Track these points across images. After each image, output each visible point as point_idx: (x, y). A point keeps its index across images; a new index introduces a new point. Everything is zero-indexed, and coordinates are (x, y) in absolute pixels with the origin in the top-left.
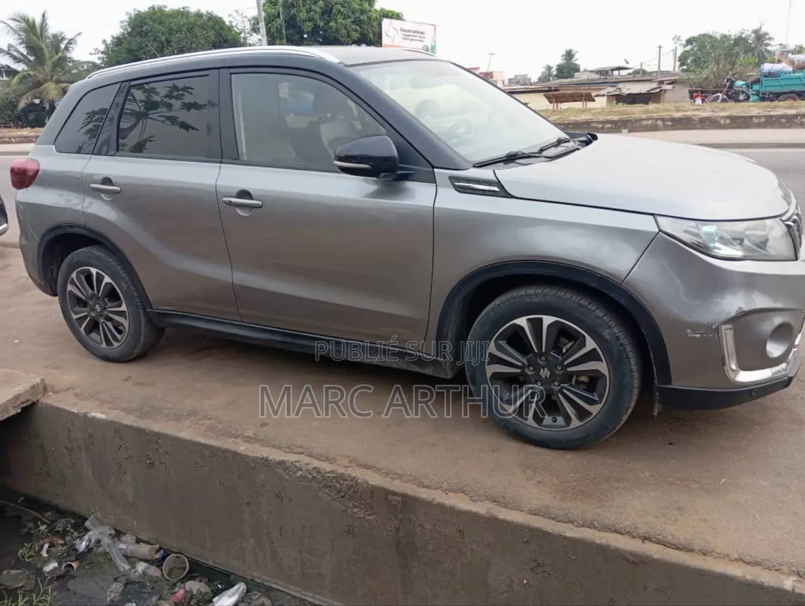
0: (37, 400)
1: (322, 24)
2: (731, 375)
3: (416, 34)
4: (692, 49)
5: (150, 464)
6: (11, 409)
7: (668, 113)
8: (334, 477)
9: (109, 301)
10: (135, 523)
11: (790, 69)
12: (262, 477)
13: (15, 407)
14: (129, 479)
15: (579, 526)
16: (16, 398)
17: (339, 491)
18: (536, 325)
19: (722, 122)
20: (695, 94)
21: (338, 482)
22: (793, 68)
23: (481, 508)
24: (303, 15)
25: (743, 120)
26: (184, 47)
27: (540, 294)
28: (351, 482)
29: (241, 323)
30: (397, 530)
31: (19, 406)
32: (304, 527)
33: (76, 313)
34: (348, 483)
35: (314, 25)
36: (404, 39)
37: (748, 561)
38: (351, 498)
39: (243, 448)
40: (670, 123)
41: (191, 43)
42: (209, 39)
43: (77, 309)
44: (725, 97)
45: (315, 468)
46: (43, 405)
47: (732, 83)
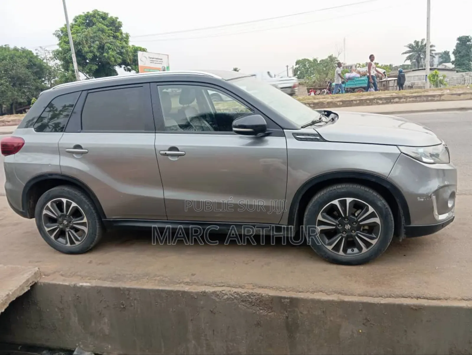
0: (37, 281)
1: (98, 54)
2: (436, 217)
3: (157, 60)
4: (299, 67)
5: (123, 308)
6: (25, 288)
7: (310, 100)
8: (247, 295)
9: (73, 217)
10: (110, 347)
11: (359, 75)
12: (202, 302)
13: (27, 286)
14: (106, 320)
15: (385, 297)
16: (28, 281)
17: (251, 303)
18: (343, 203)
19: (338, 104)
20: (310, 90)
21: (250, 298)
22: (361, 75)
23: (334, 297)
24: (86, 49)
25: (348, 102)
26: (8, 69)
27: (345, 187)
28: (258, 297)
29: (167, 221)
30: (287, 317)
31: (29, 285)
32: (229, 327)
33: (48, 227)
34: (257, 297)
35: (93, 55)
36: (151, 62)
37: (466, 299)
38: (258, 305)
39: (187, 289)
40: (312, 105)
41: (13, 66)
42: (24, 63)
43: (49, 224)
44: (328, 91)
45: (235, 292)
46: (42, 284)
47: (331, 84)
